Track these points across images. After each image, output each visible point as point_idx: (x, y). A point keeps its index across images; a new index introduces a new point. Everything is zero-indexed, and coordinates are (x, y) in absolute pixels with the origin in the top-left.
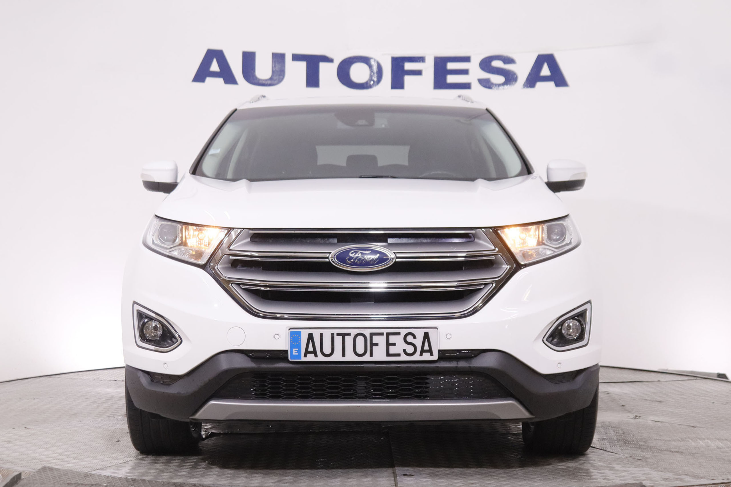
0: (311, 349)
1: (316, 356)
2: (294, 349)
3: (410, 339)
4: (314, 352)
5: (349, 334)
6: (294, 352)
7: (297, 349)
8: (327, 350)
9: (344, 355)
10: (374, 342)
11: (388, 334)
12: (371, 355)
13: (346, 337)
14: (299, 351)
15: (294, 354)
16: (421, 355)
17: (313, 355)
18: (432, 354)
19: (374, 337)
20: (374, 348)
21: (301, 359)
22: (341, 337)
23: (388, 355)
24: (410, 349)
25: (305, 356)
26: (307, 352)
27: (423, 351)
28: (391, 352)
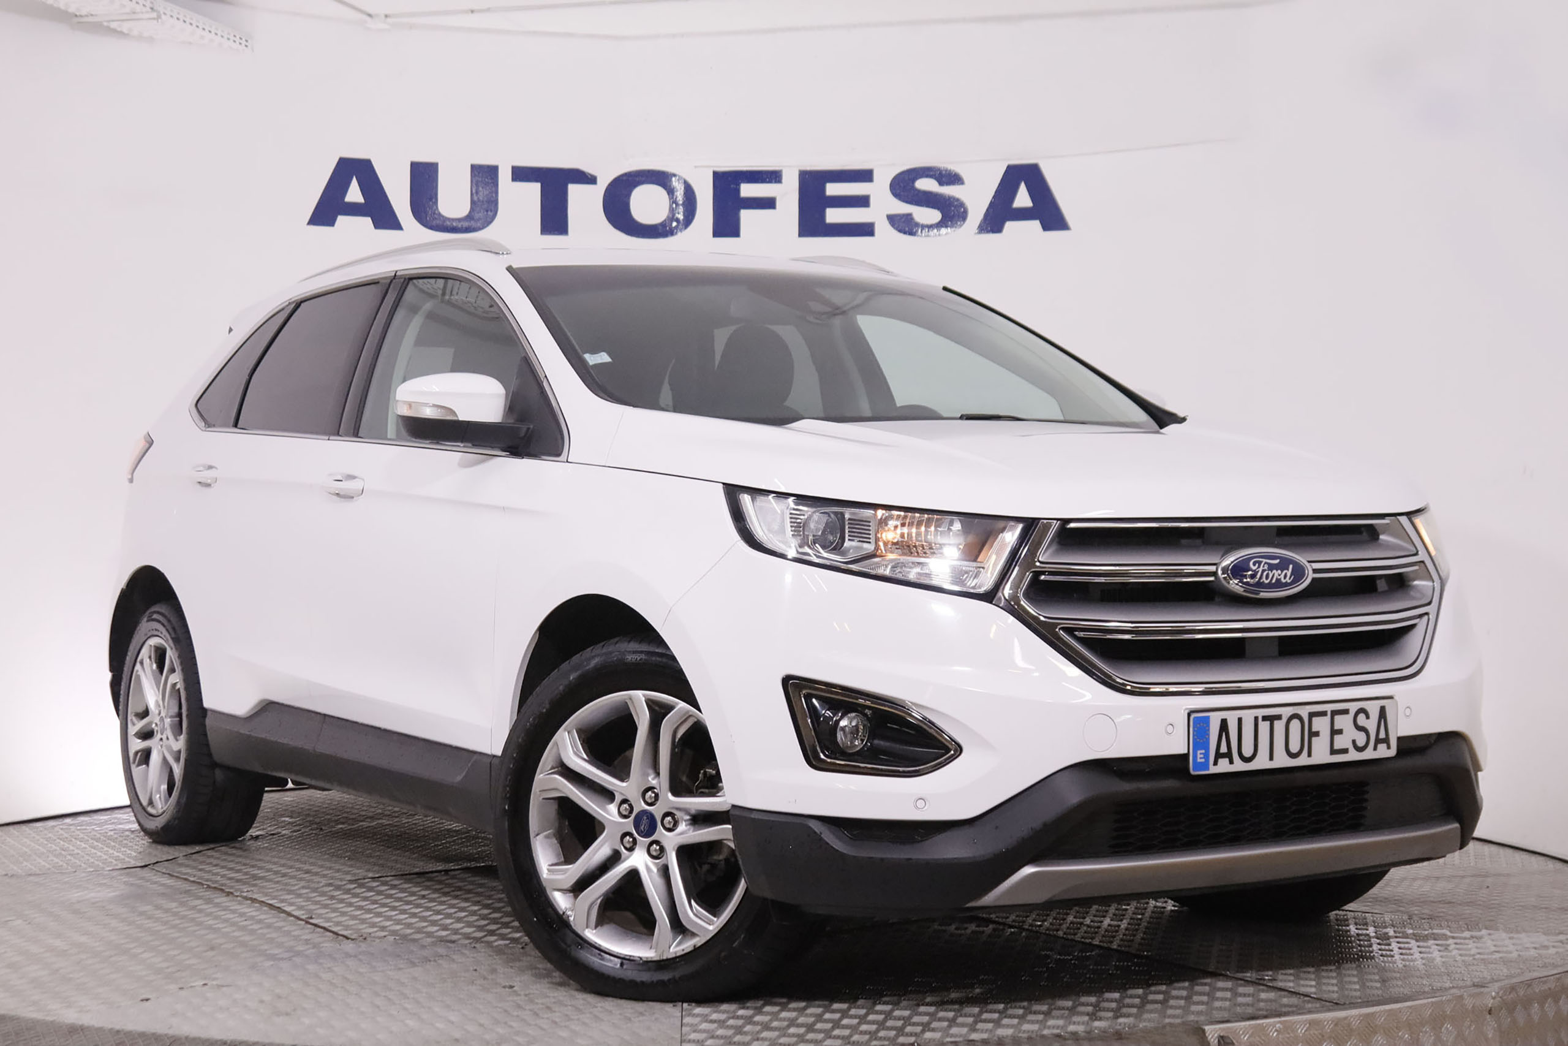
0: (1224, 749)
1: (1231, 762)
2: (1199, 752)
3: (1361, 718)
4: (1229, 755)
5: (1279, 717)
6: (1199, 756)
7: (1203, 751)
8: (1247, 751)
9: (1271, 758)
10: (1314, 729)
11: (1335, 713)
12: (1309, 755)
13: (1276, 722)
14: (1206, 756)
15: (1199, 760)
16: (1375, 749)
17: (1227, 760)
18: (1389, 747)
19: (1314, 719)
20: (1314, 739)
21: (1208, 769)
22: (1268, 723)
23: (1333, 752)
24: (1361, 740)
25: (1215, 763)
26: (1219, 755)
27: (1378, 741)
28: (1336, 747)
